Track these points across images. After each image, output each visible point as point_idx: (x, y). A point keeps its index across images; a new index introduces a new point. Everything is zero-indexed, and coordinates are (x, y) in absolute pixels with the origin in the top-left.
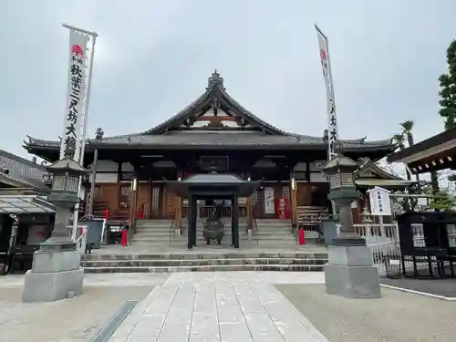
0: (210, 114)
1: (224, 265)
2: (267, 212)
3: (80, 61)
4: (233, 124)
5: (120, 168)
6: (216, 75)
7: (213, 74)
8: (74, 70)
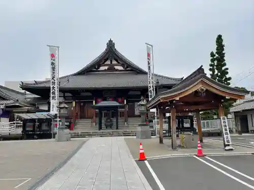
0: (108, 62)
1: (111, 135)
2: (136, 114)
3: (54, 60)
4: (120, 68)
5: (64, 95)
6: (111, 41)
7: (109, 41)
8: (53, 64)
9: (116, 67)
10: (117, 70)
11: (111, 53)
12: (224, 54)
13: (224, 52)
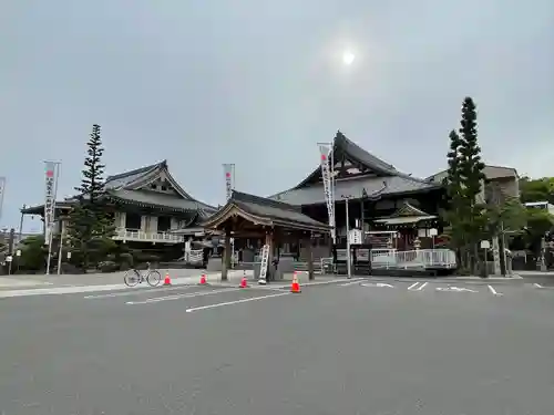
0: (339, 165)
7: (337, 135)
9: (350, 171)
10: (352, 175)
11: (342, 152)
12: (475, 124)
13: (475, 121)
